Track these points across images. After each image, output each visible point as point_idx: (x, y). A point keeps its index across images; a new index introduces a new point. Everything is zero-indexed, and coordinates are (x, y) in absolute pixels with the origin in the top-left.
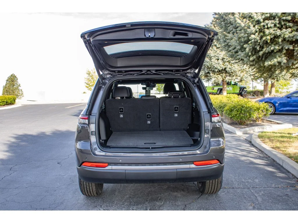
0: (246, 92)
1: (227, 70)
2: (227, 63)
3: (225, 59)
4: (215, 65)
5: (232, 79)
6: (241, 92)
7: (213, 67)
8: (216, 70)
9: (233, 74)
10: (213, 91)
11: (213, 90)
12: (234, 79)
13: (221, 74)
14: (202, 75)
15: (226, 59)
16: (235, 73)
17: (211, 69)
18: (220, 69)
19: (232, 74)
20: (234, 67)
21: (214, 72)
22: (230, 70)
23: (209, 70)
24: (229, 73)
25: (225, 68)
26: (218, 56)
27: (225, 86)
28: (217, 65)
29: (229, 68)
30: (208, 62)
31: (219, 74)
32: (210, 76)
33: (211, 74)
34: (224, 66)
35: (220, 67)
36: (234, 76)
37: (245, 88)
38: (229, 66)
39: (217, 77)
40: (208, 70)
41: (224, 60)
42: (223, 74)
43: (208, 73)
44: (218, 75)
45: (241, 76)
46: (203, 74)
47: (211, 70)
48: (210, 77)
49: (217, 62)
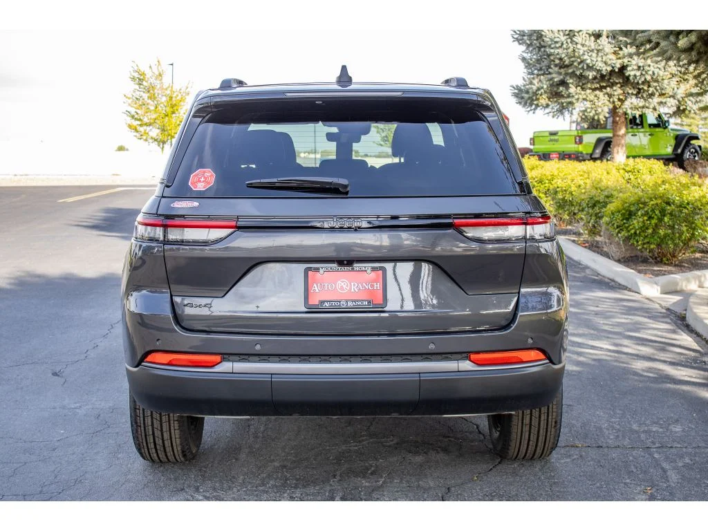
0: (696, 151)
1: (630, 72)
2: (630, 50)
4: (586, 57)
5: (647, 108)
6: (679, 151)
7: (579, 63)
8: (591, 74)
9: (651, 90)
10: (580, 148)
11: (581, 142)
12: (651, 106)
13: (608, 89)
14: (539, 89)
16: (655, 84)
17: (570, 71)
18: (606, 69)
19: (646, 88)
21: (581, 80)
22: (638, 73)
23: (566, 74)
24: (635, 85)
25: (623, 68)
27: (620, 129)
28: (594, 55)
29: (635, 67)
30: (562, 44)
31: (601, 88)
32: (569, 96)
33: (572, 90)
34: (620, 61)
35: (606, 63)
36: (652, 95)
37: (697, 138)
38: (637, 60)
39: (592, 97)
40: (560, 74)
41: (618, 37)
42: (615, 88)
43: (563, 83)
44: (597, 92)
45: (679, 97)
46: (545, 87)
47: (573, 75)
48: (569, 100)
49: (593, 46)
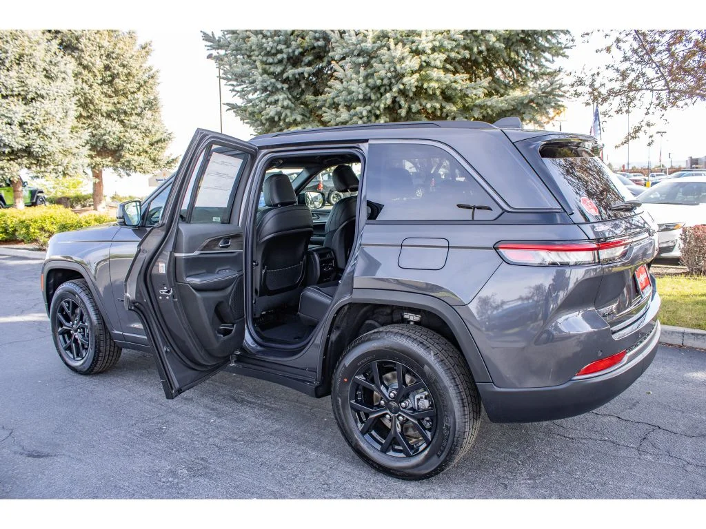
1: (35, 149)
2: (33, 135)
3: (26, 124)
5: (46, 172)
6: (34, 201)
8: (7, 150)
9: (47, 161)
12: (49, 171)
13: (19, 160)
15: (29, 125)
16: (49, 157)
18: (16, 147)
20: (50, 143)
22: (40, 150)
24: (36, 158)
25: (29, 147)
26: (9, 115)
27: (19, 187)
28: (10, 137)
29: (38, 146)
31: (11, 159)
34: (28, 142)
35: (17, 143)
36: (48, 164)
38: (39, 142)
39: (8, 165)
41: (25, 126)
42: (23, 159)
44: (12, 162)
49: (9, 131)
